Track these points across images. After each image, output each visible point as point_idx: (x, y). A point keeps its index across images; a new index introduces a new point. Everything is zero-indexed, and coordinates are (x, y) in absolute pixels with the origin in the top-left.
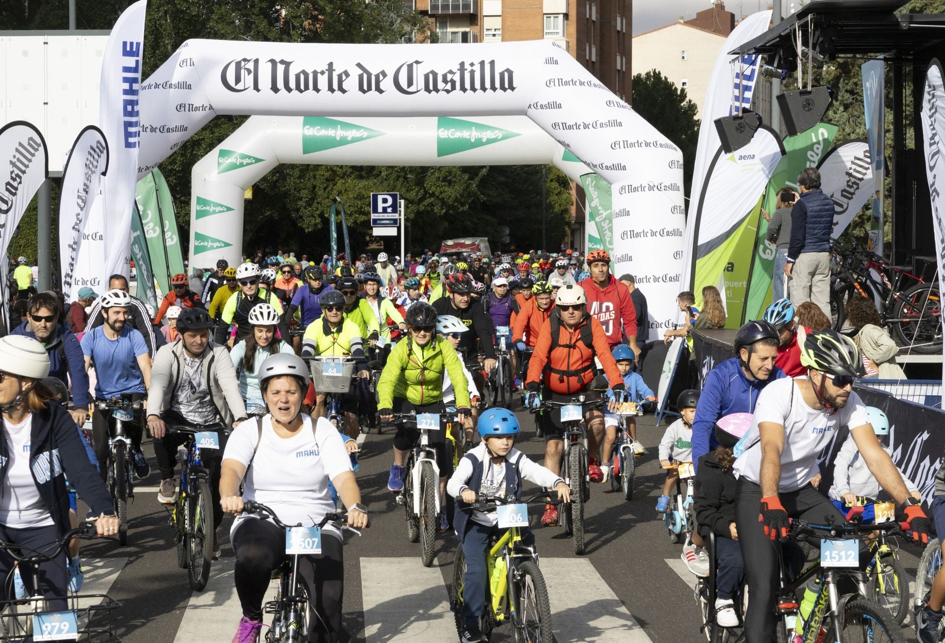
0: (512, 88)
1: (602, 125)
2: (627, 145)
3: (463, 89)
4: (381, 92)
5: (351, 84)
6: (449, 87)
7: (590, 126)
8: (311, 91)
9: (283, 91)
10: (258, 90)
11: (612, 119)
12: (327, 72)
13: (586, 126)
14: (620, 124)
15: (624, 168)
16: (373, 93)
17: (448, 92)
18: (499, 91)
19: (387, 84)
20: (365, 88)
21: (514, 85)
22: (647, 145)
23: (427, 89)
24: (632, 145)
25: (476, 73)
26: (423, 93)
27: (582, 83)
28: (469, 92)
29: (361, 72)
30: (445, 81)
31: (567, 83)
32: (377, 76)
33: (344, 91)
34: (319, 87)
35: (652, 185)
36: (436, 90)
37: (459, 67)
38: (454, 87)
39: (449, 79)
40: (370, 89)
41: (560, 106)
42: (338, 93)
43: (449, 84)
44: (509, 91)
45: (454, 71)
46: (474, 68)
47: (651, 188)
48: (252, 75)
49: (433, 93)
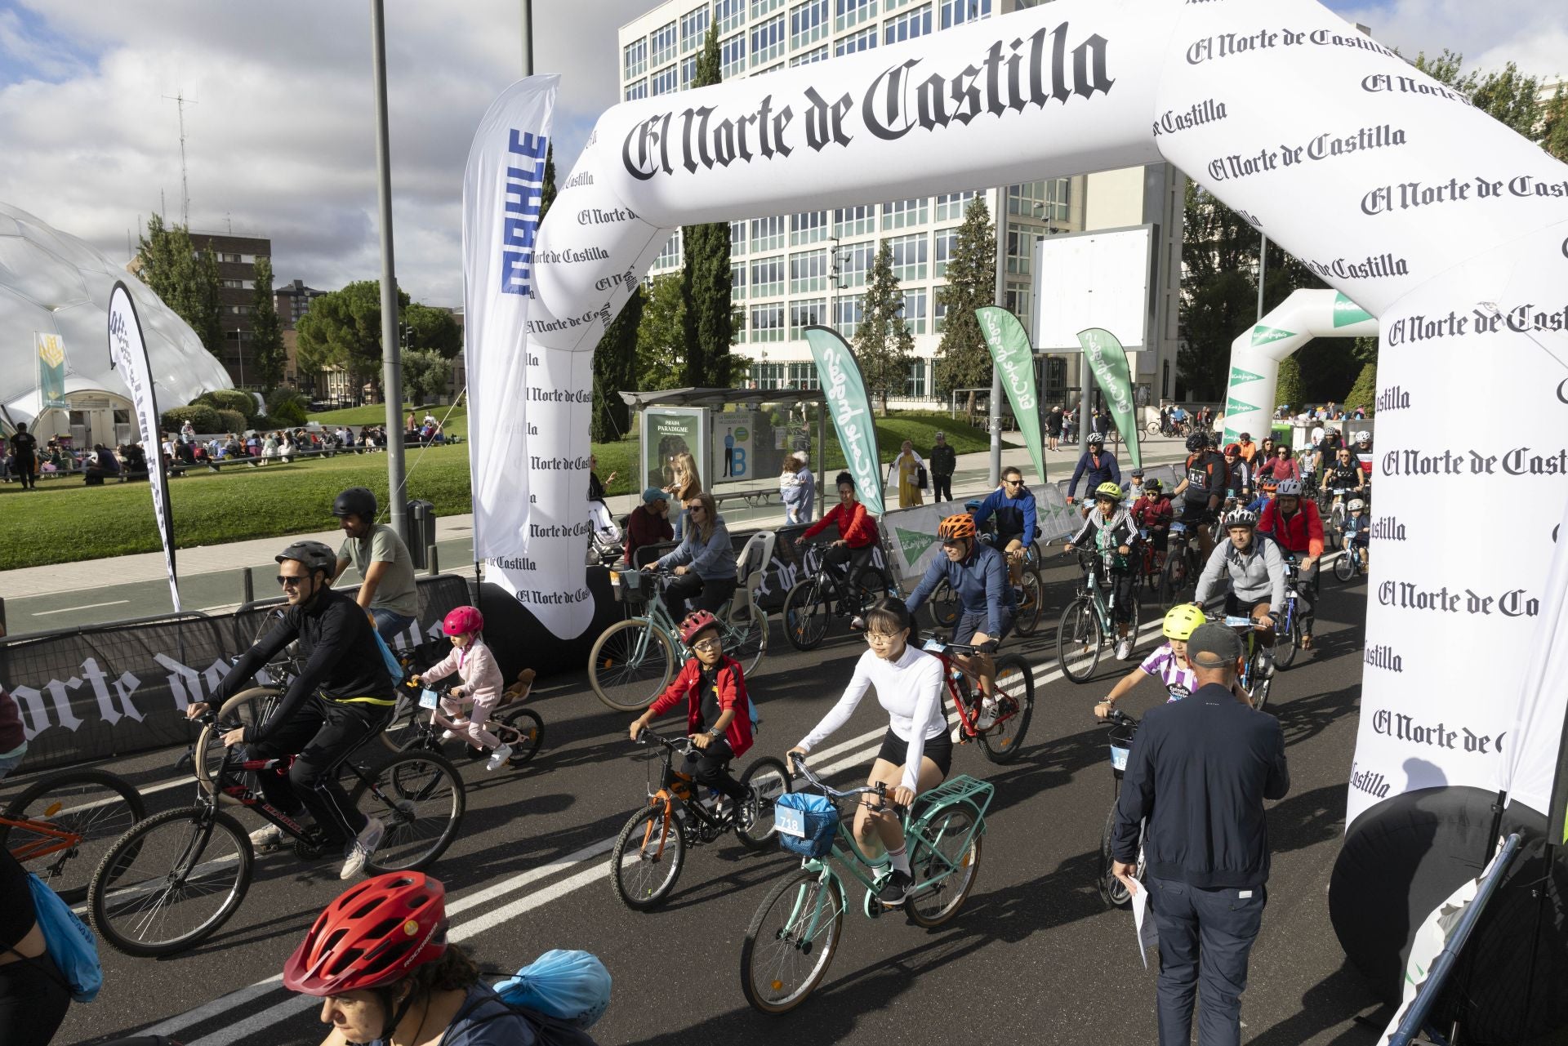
0: (1104, 84)
1: (1337, 147)
2: (1415, 195)
3: (996, 108)
4: (844, 141)
5: (795, 134)
6: (965, 108)
7: (1303, 156)
8: (738, 161)
9: (701, 167)
10: (670, 171)
11: (1370, 124)
12: (759, 117)
13: (1291, 157)
14: (1400, 137)
15: (1402, 268)
16: (832, 146)
17: (965, 119)
18: (1075, 99)
19: (853, 123)
20: (818, 138)
21: (1109, 77)
22: (1487, 189)
23: (926, 123)
24: (1432, 195)
25: (1021, 62)
26: (919, 130)
27: (1291, 38)
28: (1010, 112)
29: (809, 104)
30: (958, 95)
31: (1246, 44)
32: (836, 108)
33: (785, 151)
34: (749, 150)
35: (1489, 315)
36: (943, 119)
37: (987, 56)
38: (975, 108)
39: (965, 89)
40: (825, 139)
41: (1221, 112)
42: (777, 156)
43: (967, 99)
44: (1097, 93)
45: (977, 67)
46: (1019, 51)
47: (1485, 324)
48: (659, 142)
49: (938, 126)
